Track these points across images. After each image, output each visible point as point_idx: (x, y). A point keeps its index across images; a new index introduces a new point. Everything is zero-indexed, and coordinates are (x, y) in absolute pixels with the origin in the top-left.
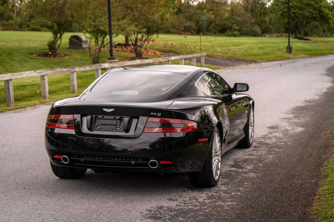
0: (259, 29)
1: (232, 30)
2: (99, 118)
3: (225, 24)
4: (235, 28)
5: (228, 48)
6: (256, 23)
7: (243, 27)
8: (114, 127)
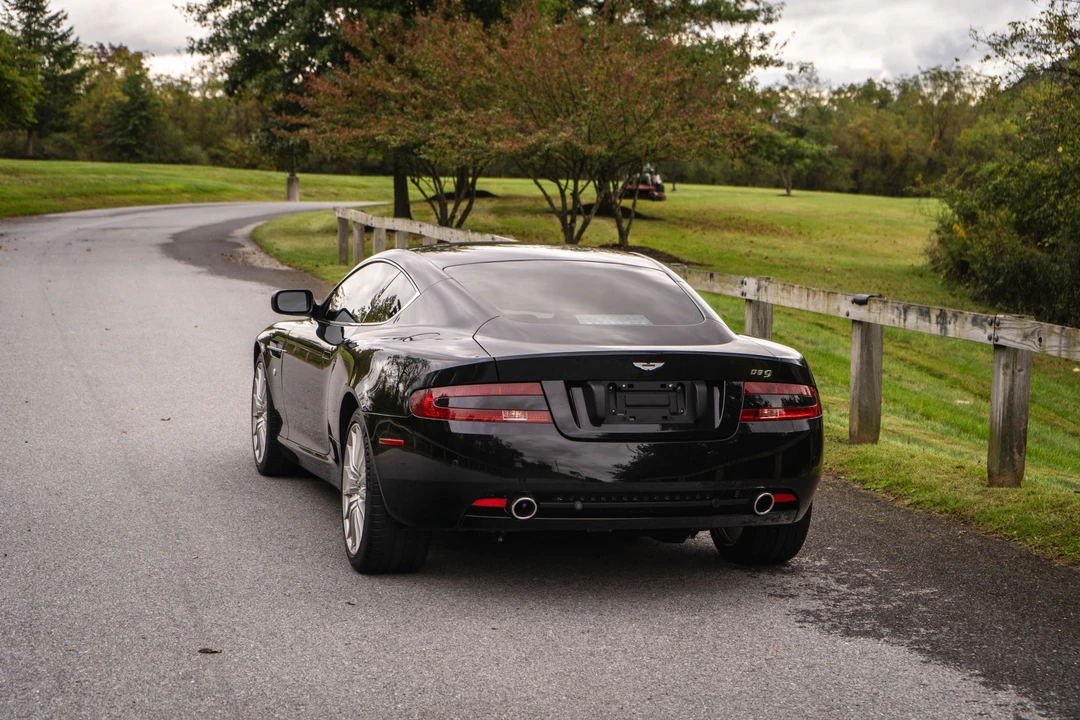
2: (620, 389)
8: (665, 412)
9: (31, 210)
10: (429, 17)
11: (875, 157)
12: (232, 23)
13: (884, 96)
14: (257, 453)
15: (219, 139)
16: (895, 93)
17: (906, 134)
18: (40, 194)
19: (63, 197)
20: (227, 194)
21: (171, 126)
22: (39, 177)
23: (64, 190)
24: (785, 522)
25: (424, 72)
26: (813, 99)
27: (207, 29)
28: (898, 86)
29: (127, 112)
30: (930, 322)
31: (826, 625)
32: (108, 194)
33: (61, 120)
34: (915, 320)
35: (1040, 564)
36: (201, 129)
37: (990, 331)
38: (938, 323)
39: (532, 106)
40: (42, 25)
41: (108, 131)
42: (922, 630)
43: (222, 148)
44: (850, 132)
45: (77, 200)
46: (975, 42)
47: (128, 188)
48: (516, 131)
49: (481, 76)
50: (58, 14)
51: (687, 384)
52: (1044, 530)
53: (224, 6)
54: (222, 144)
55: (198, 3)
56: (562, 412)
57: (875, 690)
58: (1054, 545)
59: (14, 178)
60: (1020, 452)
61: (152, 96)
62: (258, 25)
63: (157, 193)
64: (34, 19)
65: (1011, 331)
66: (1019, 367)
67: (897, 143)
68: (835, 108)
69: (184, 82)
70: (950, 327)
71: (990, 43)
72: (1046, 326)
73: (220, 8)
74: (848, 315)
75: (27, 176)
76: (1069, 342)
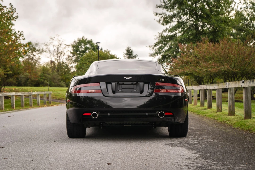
0: (64, 84)
1: (44, 84)
2: (120, 84)
3: (39, 80)
4: (46, 83)
5: (57, 92)
6: (62, 80)
7: (52, 82)
8: (132, 90)
10: (200, 43)
12: (159, 49)
27: (154, 51)
31: (172, 145)
50: (135, 55)
51: (139, 83)
53: (158, 45)
55: (151, 45)
62: (165, 49)
74: (242, 86)
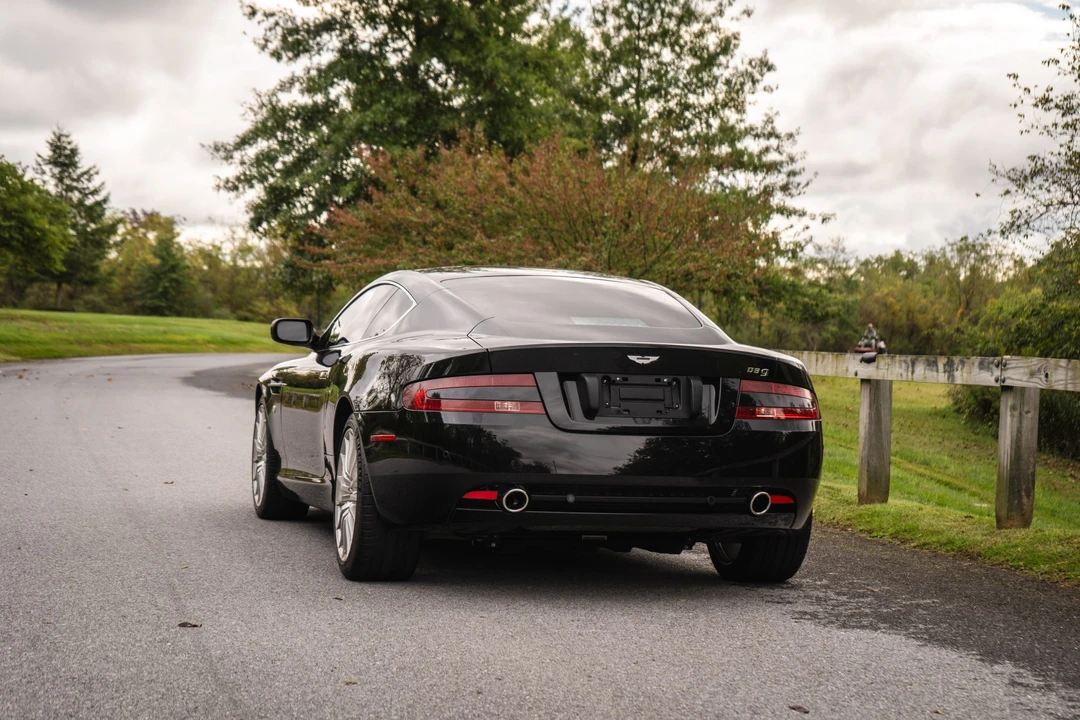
2: (614, 382)
8: (660, 406)
9: (56, 354)
10: (452, 151)
11: (901, 327)
12: (259, 161)
13: (912, 268)
14: (257, 497)
15: (249, 303)
16: (922, 263)
17: (932, 303)
18: (66, 340)
19: (89, 343)
20: (251, 346)
21: (201, 289)
22: (67, 324)
23: (90, 337)
24: (782, 527)
25: (446, 201)
26: (840, 269)
27: (233, 166)
28: (926, 258)
29: (157, 275)
30: (937, 371)
31: (823, 621)
32: (135, 342)
33: (90, 273)
34: (923, 371)
35: (1046, 585)
36: (231, 292)
37: (997, 373)
38: (945, 372)
39: (553, 234)
40: (73, 180)
41: (139, 293)
42: (921, 626)
43: (251, 311)
44: (877, 301)
45: (104, 347)
46: (995, 177)
47: (154, 337)
48: (536, 257)
49: (502, 204)
50: (90, 169)
51: (683, 379)
52: (1050, 559)
53: (250, 145)
54: (251, 307)
55: (225, 141)
56: (558, 410)
57: (868, 662)
58: (1060, 571)
59: (41, 325)
60: (1028, 496)
61: (183, 258)
62: (284, 163)
63: (182, 343)
64: (66, 174)
65: (1018, 371)
66: (1026, 409)
67: (924, 313)
68: (862, 279)
69: (214, 246)
70: (957, 374)
71: (1009, 178)
72: (1052, 361)
73: (247, 147)
74: (856, 374)
75: (55, 323)
76: (1075, 375)
